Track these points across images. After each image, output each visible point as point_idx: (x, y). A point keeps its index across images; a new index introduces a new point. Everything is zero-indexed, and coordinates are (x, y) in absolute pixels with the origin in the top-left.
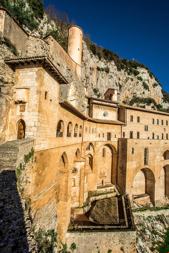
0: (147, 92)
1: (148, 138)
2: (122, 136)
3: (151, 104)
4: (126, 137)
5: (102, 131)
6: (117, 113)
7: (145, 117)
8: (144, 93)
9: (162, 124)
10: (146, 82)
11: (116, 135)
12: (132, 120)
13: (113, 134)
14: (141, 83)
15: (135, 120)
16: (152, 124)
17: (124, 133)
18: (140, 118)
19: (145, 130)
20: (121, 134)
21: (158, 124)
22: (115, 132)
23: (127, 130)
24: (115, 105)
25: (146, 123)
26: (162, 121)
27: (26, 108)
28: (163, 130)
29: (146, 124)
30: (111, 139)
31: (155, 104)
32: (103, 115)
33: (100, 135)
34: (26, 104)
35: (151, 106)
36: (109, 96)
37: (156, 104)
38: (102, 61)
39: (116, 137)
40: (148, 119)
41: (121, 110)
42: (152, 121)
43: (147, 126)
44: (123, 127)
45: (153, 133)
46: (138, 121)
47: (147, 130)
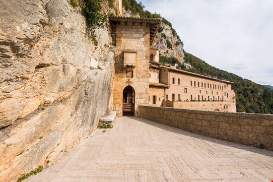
0: (170, 51)
3: (175, 64)
6: (158, 74)
7: (185, 79)
8: (167, 51)
9: (199, 86)
10: (170, 40)
12: (173, 83)
13: (157, 97)
14: (164, 40)
15: (176, 81)
17: (167, 95)
18: (181, 80)
20: (164, 97)
21: (195, 85)
22: (160, 95)
23: (169, 92)
24: (157, 67)
26: (198, 83)
27: (134, 73)
29: (186, 86)
30: (156, 102)
34: (134, 70)
35: (176, 66)
38: (128, 12)
39: (161, 99)
40: (187, 81)
43: (186, 89)
44: (166, 90)
45: (191, 96)
46: (179, 84)
47: (186, 92)
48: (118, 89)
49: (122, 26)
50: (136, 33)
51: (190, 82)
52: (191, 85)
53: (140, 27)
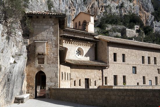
1: (138, 84)
2: (104, 82)
4: (108, 84)
5: (78, 76)
7: (133, 54)
9: (155, 63)
11: (96, 82)
12: (115, 60)
13: (91, 80)
15: (120, 58)
16: (141, 64)
17: (106, 78)
18: (126, 56)
19: (133, 73)
20: (101, 80)
21: (149, 63)
22: (95, 77)
23: (109, 73)
25: (134, 63)
26: (155, 58)
28: (157, 71)
31: (141, 25)
32: (76, 52)
33: (76, 83)
35: (136, 29)
36: (81, 24)
37: (143, 24)
39: (97, 84)
40: (136, 56)
41: (100, 45)
42: (141, 59)
43: (135, 68)
44: (104, 70)
45: (144, 77)
46: (124, 61)
47: (135, 72)
48: (31, 74)
49: (34, 19)
50: (46, 25)
51: (141, 58)
52: (143, 62)
53: (50, 19)
